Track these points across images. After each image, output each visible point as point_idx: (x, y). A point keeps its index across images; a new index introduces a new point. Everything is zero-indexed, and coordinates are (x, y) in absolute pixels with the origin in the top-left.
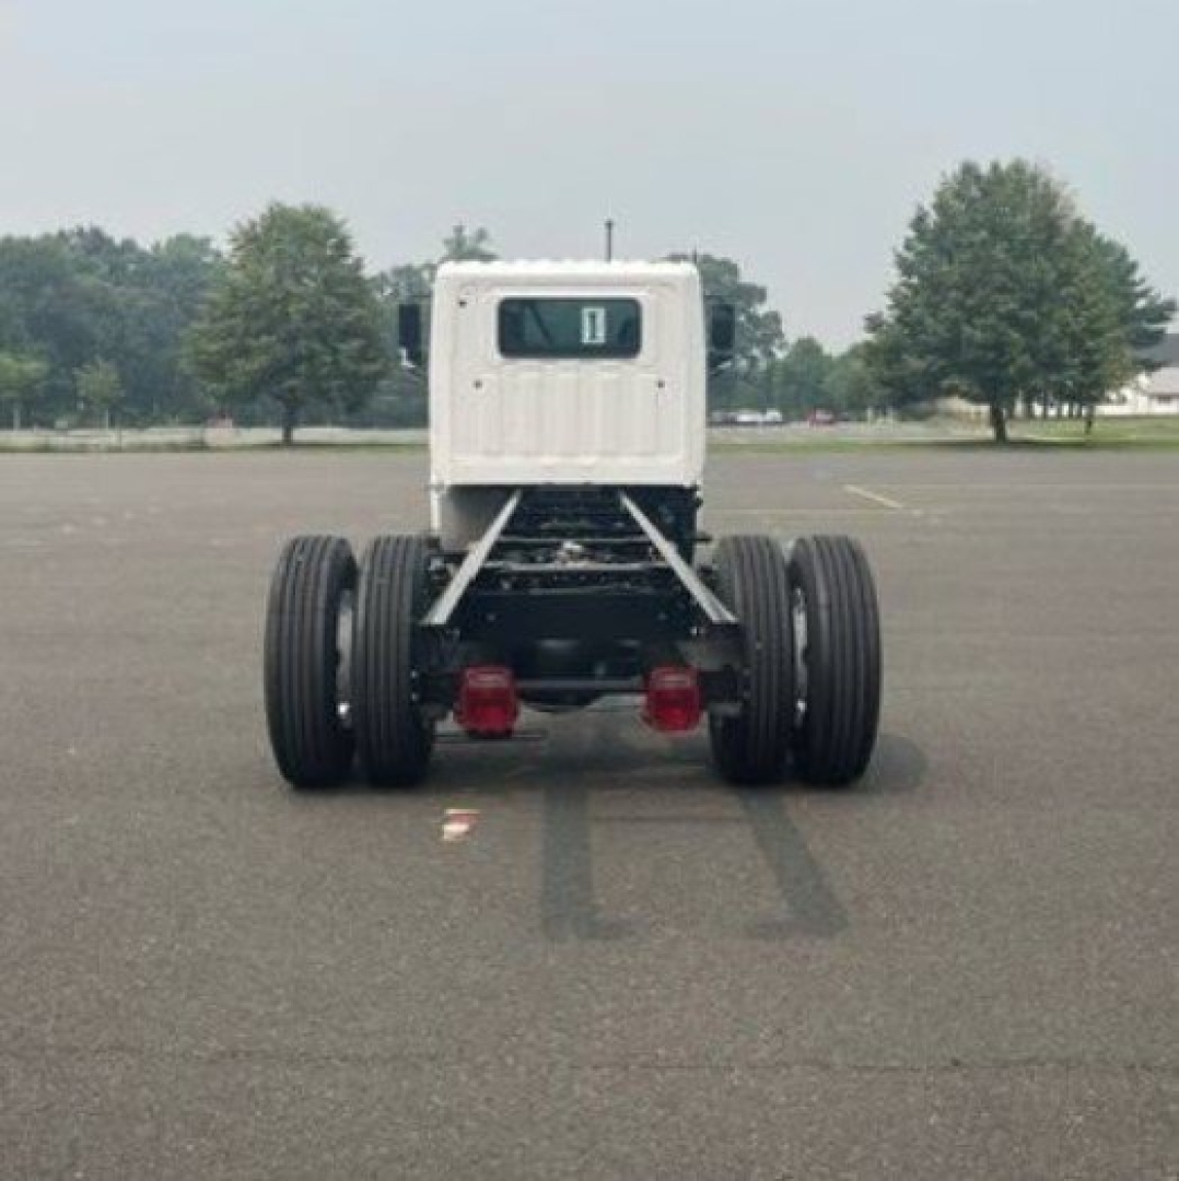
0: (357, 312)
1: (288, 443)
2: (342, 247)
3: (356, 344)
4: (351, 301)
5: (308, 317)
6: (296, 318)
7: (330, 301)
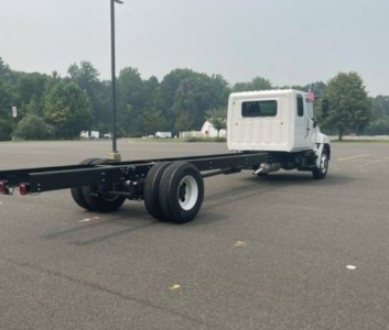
0: (361, 102)
1: (340, 140)
2: (360, 83)
3: (360, 111)
4: (359, 99)
5: (346, 104)
6: (342, 105)
7: (353, 99)
